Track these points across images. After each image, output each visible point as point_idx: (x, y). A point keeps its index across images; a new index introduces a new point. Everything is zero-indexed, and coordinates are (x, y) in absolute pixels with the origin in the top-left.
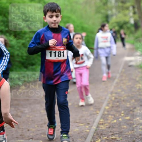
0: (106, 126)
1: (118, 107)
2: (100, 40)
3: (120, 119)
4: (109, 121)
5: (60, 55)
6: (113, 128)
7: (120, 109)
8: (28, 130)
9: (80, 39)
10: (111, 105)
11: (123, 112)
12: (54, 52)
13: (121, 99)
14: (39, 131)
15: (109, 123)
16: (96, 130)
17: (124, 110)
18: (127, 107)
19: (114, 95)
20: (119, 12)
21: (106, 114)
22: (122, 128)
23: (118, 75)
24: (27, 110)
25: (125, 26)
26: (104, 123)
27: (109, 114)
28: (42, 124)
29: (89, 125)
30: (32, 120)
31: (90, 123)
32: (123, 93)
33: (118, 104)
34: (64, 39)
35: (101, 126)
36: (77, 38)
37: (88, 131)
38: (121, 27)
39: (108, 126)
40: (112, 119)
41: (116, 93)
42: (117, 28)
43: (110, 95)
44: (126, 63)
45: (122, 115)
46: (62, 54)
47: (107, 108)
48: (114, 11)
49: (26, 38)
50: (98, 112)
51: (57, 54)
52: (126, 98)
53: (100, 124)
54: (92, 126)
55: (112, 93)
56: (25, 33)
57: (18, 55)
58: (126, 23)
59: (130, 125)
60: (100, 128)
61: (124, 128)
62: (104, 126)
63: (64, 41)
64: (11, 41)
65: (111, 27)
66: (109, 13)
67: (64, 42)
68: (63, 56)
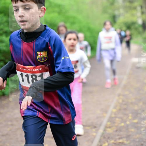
1: (125, 109)
3: (128, 123)
4: (116, 124)
6: (120, 131)
7: (127, 112)
9: (74, 40)
10: (118, 108)
16: (103, 133)
18: (135, 110)
19: (121, 97)
20: (127, 12)
21: (113, 117)
23: (125, 77)
25: (132, 27)
26: (111, 126)
27: (116, 117)
31: (97, 126)
32: (131, 95)
34: (38, 53)
36: (70, 39)
37: (94, 134)
39: (115, 130)
40: (119, 122)
41: (124, 95)
43: (117, 98)
44: (134, 64)
47: (114, 110)
48: (122, 11)
50: (105, 115)
51: (30, 79)
52: (134, 100)
55: (119, 95)
58: (134, 23)
60: (107, 132)
63: (39, 56)
66: (117, 13)
67: (40, 59)
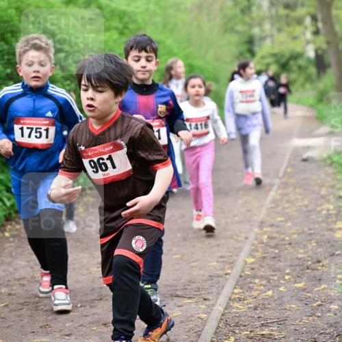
0: (248, 304)
1: (276, 258)
4: (255, 293)
7: (281, 264)
9: (200, 87)
10: (259, 255)
11: (288, 271)
13: (283, 240)
15: (255, 297)
16: (223, 314)
17: (291, 266)
18: (299, 259)
19: (267, 229)
21: (248, 276)
22: (286, 310)
29: (208, 303)
31: (210, 297)
34: (160, 106)
35: (236, 305)
36: (193, 87)
37: (204, 316)
38: (284, 66)
39: (252, 305)
40: (262, 288)
41: (272, 225)
43: (257, 230)
45: (287, 277)
46: (156, 134)
48: (267, 27)
50: (229, 271)
52: (295, 237)
53: (234, 300)
54: (213, 305)
55: (262, 225)
58: (296, 56)
59: (306, 302)
60: (234, 310)
62: (243, 305)
63: (159, 109)
67: (161, 112)
68: (159, 138)
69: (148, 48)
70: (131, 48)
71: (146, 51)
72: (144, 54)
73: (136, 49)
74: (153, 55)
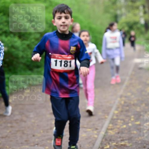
0: (115, 131)
1: (127, 111)
2: (109, 40)
3: (130, 125)
4: (118, 126)
5: (66, 65)
6: (122, 133)
7: (129, 114)
8: (34, 136)
9: (87, 36)
10: (120, 109)
11: (132, 117)
12: (60, 62)
13: (130, 103)
14: (45, 136)
15: (118, 128)
16: (104, 136)
17: (134, 115)
18: (137, 112)
20: (129, 12)
21: (115, 119)
22: (132, 134)
23: (128, 78)
24: (32, 115)
25: (135, 27)
26: (113, 128)
27: (118, 119)
28: (48, 130)
30: (38, 125)
31: (98, 128)
32: (133, 96)
33: (127, 108)
34: (72, 47)
35: (110, 131)
36: (84, 36)
37: (96, 136)
38: (131, 27)
39: (117, 132)
40: (121, 124)
41: (126, 97)
42: (126, 29)
43: (119, 99)
44: (136, 65)
45: (132, 119)
46: (69, 64)
47: (116, 112)
48: (123, 10)
49: (31, 39)
50: (107, 117)
51: (63, 63)
52: (136, 102)
53: (109, 129)
54: (100, 132)
55: (121, 96)
56: (30, 34)
57: (23, 57)
58: (136, 23)
60: (109, 134)
61: (134, 134)
62: (113, 131)
64: (16, 42)
65: (120, 28)
66: (118, 12)
68: (70, 66)
69: (66, 11)
70: (56, 12)
71: (65, 13)
72: (63, 15)
73: (58, 12)
74: (69, 15)
